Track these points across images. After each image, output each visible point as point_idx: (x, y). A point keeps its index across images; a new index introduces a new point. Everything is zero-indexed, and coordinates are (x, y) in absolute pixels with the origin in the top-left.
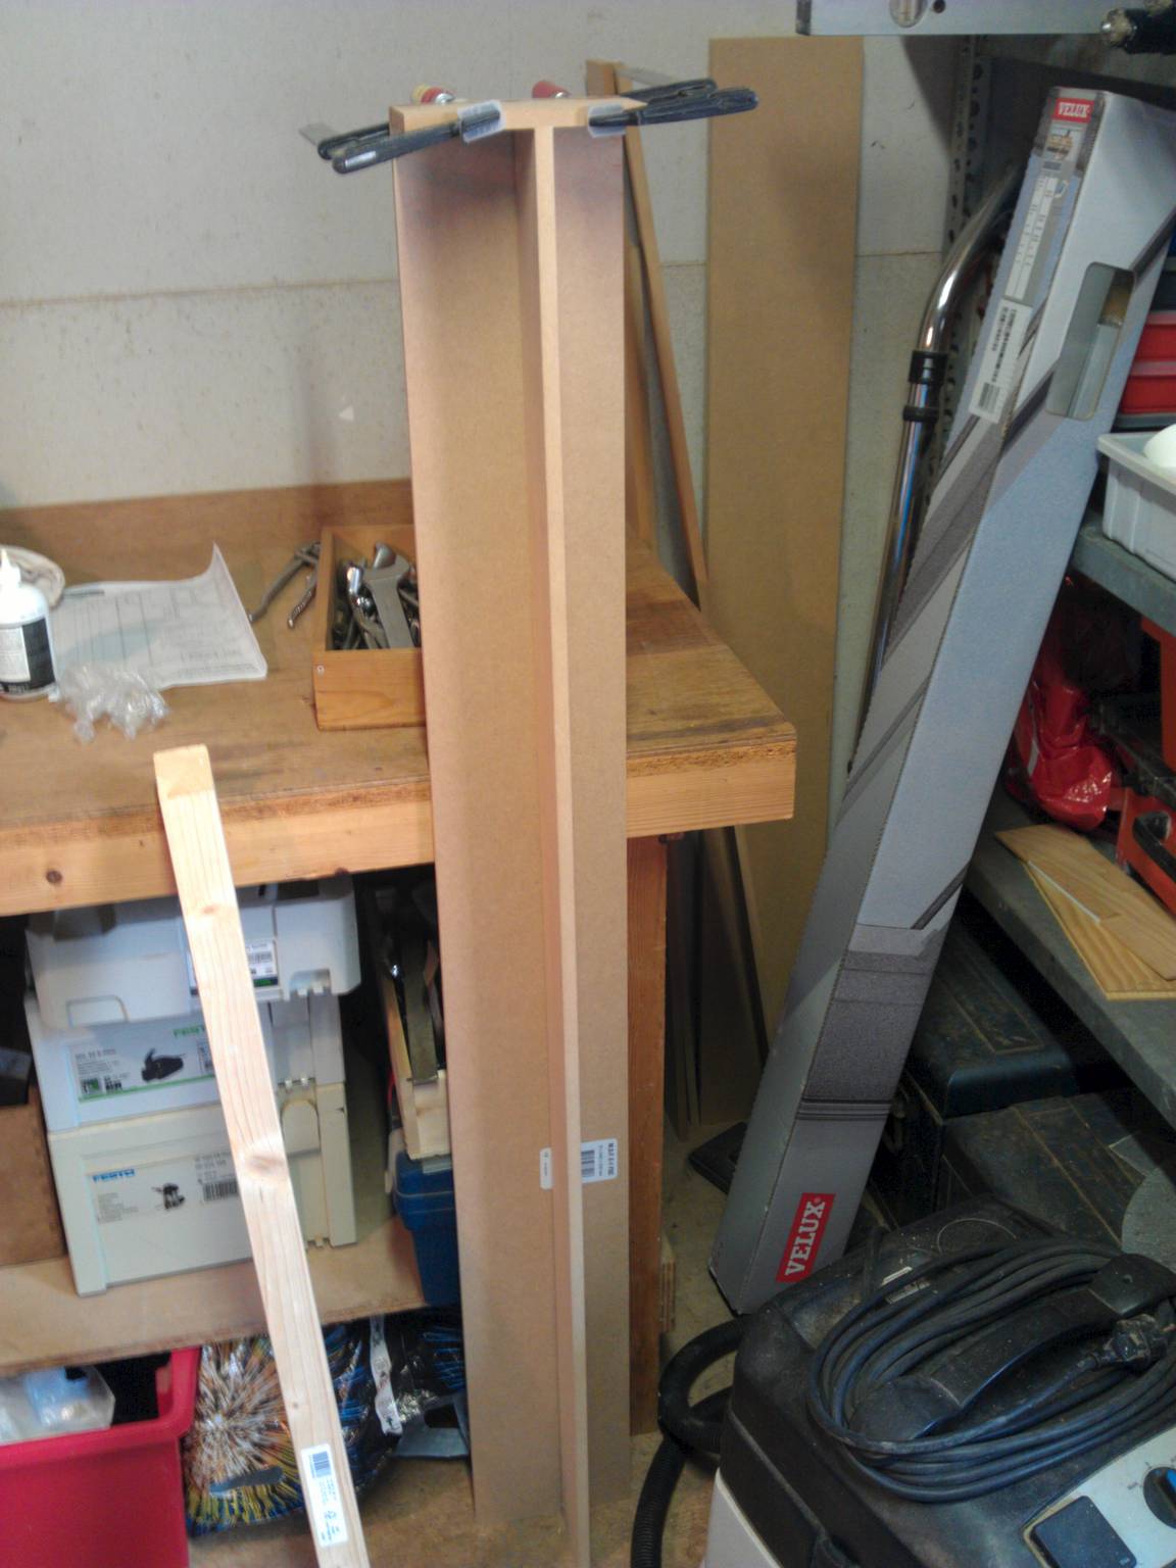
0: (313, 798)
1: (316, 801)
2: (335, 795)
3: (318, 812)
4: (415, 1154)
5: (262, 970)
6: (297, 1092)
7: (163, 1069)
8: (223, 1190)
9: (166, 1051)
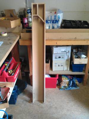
2: (73, 40)
4: (74, 64)
5: (65, 51)
6: (67, 60)
7: (59, 57)
8: (62, 66)
9: (60, 56)
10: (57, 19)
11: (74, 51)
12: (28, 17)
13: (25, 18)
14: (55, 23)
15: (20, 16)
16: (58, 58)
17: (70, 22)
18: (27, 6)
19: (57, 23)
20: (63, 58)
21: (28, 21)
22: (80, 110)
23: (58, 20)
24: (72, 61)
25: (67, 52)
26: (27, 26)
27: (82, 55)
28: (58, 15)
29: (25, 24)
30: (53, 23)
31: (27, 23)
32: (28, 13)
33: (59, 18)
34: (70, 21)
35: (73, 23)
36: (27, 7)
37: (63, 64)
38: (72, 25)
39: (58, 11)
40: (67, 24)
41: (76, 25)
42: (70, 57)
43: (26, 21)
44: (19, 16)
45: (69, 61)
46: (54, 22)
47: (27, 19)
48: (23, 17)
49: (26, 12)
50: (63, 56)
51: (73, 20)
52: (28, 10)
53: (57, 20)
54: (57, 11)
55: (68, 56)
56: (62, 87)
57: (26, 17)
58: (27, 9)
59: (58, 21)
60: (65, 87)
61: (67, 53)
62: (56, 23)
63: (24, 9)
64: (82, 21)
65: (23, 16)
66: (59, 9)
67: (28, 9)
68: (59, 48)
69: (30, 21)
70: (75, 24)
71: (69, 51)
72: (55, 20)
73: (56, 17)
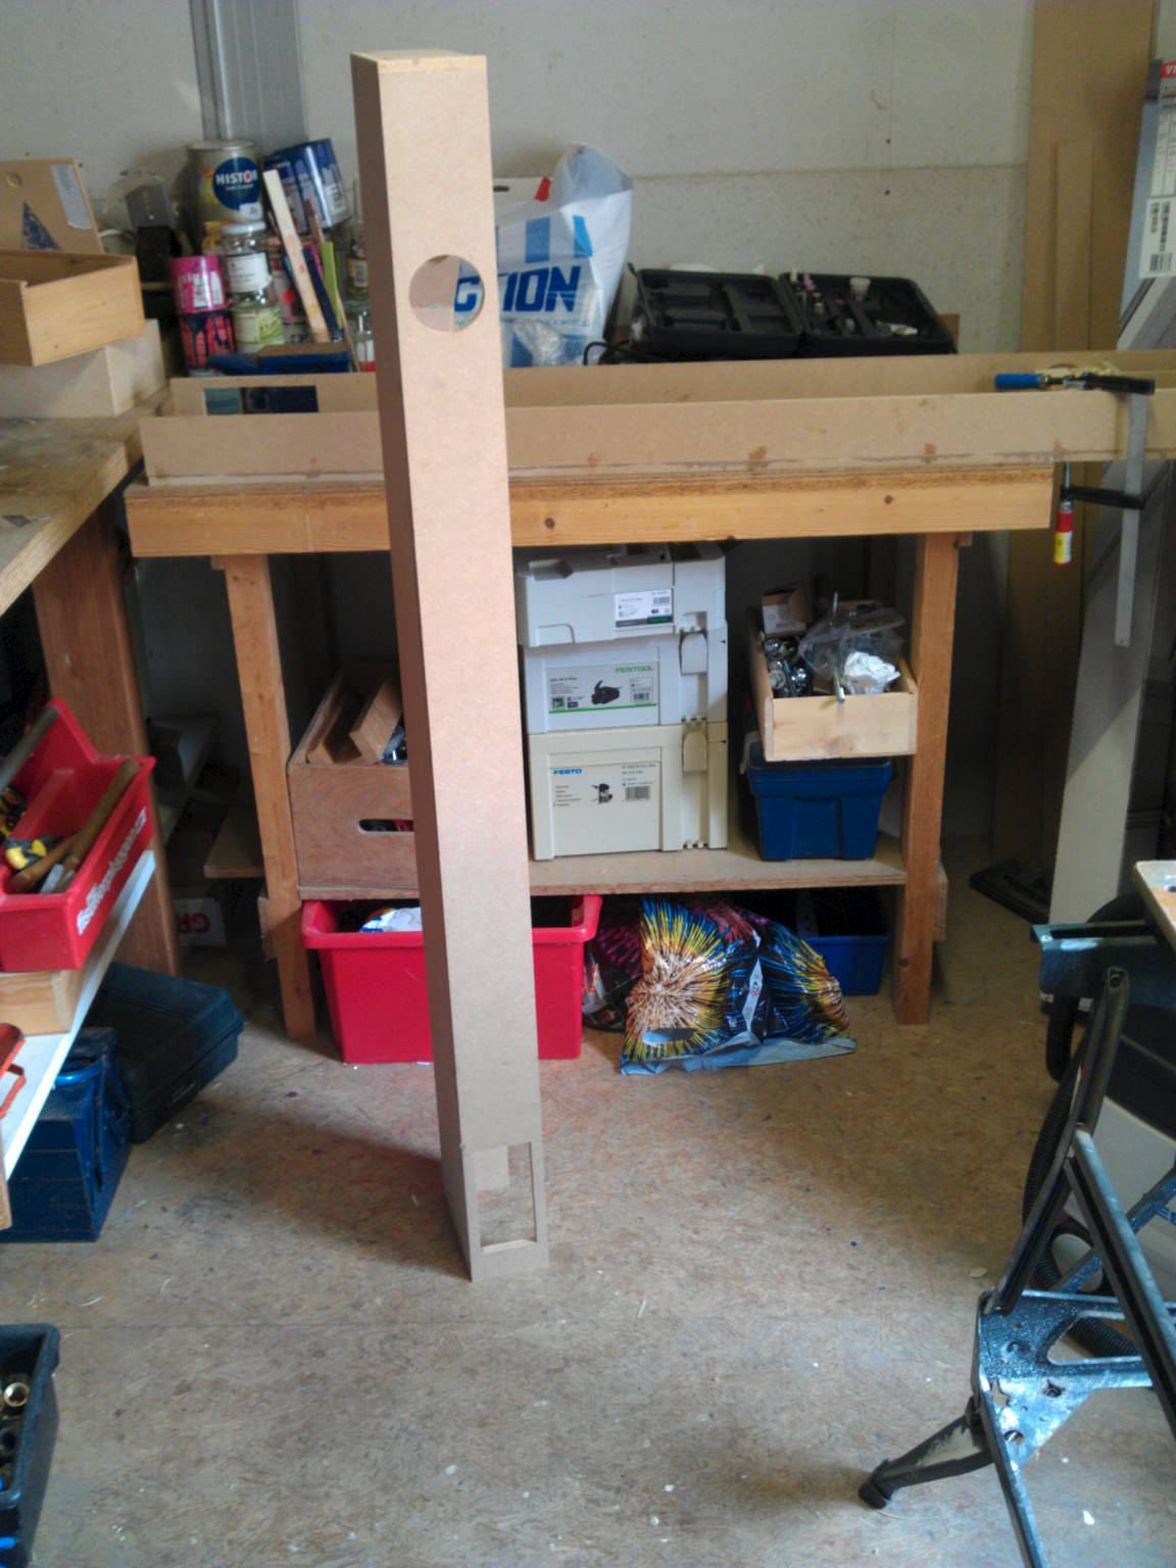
0: (717, 484)
1: (719, 486)
2: (731, 483)
3: (719, 494)
4: (769, 758)
5: (663, 611)
6: (695, 726)
7: (604, 695)
8: (639, 793)
9: (609, 683)
10: (560, 256)
11: (773, 617)
12: (224, 239)
13: (198, 251)
14: (536, 307)
15: (141, 230)
16: (587, 701)
17: (724, 297)
18: (218, 124)
19: (560, 308)
20: (641, 698)
21: (228, 294)
22: (841, 1272)
23: (576, 272)
24: (750, 739)
25: (685, 623)
26: (220, 351)
27: (857, 655)
28: (570, 211)
29: (203, 318)
30: (522, 306)
31: (218, 312)
32: (230, 199)
33: (582, 248)
34: (719, 286)
35: (743, 308)
36: (220, 137)
37: (647, 777)
38: (736, 326)
39: (574, 169)
40: (674, 313)
41: (784, 321)
42: (719, 682)
43: (207, 291)
44: (123, 238)
45: (720, 731)
46: (530, 297)
47: (222, 266)
48: (177, 251)
49: (207, 191)
50: (645, 681)
51: (759, 270)
52: (227, 168)
53: (557, 272)
54: (564, 167)
55: (703, 676)
56: (649, 1041)
57: (212, 249)
58: (224, 158)
59: (574, 285)
60: (677, 1033)
61: (683, 636)
62: (551, 306)
63: (182, 161)
64: (860, 285)
65: (173, 236)
66: (580, 151)
67: (235, 153)
68: (582, 581)
69: (247, 287)
70: (768, 309)
71: (702, 617)
72: (542, 274)
73: (545, 240)
